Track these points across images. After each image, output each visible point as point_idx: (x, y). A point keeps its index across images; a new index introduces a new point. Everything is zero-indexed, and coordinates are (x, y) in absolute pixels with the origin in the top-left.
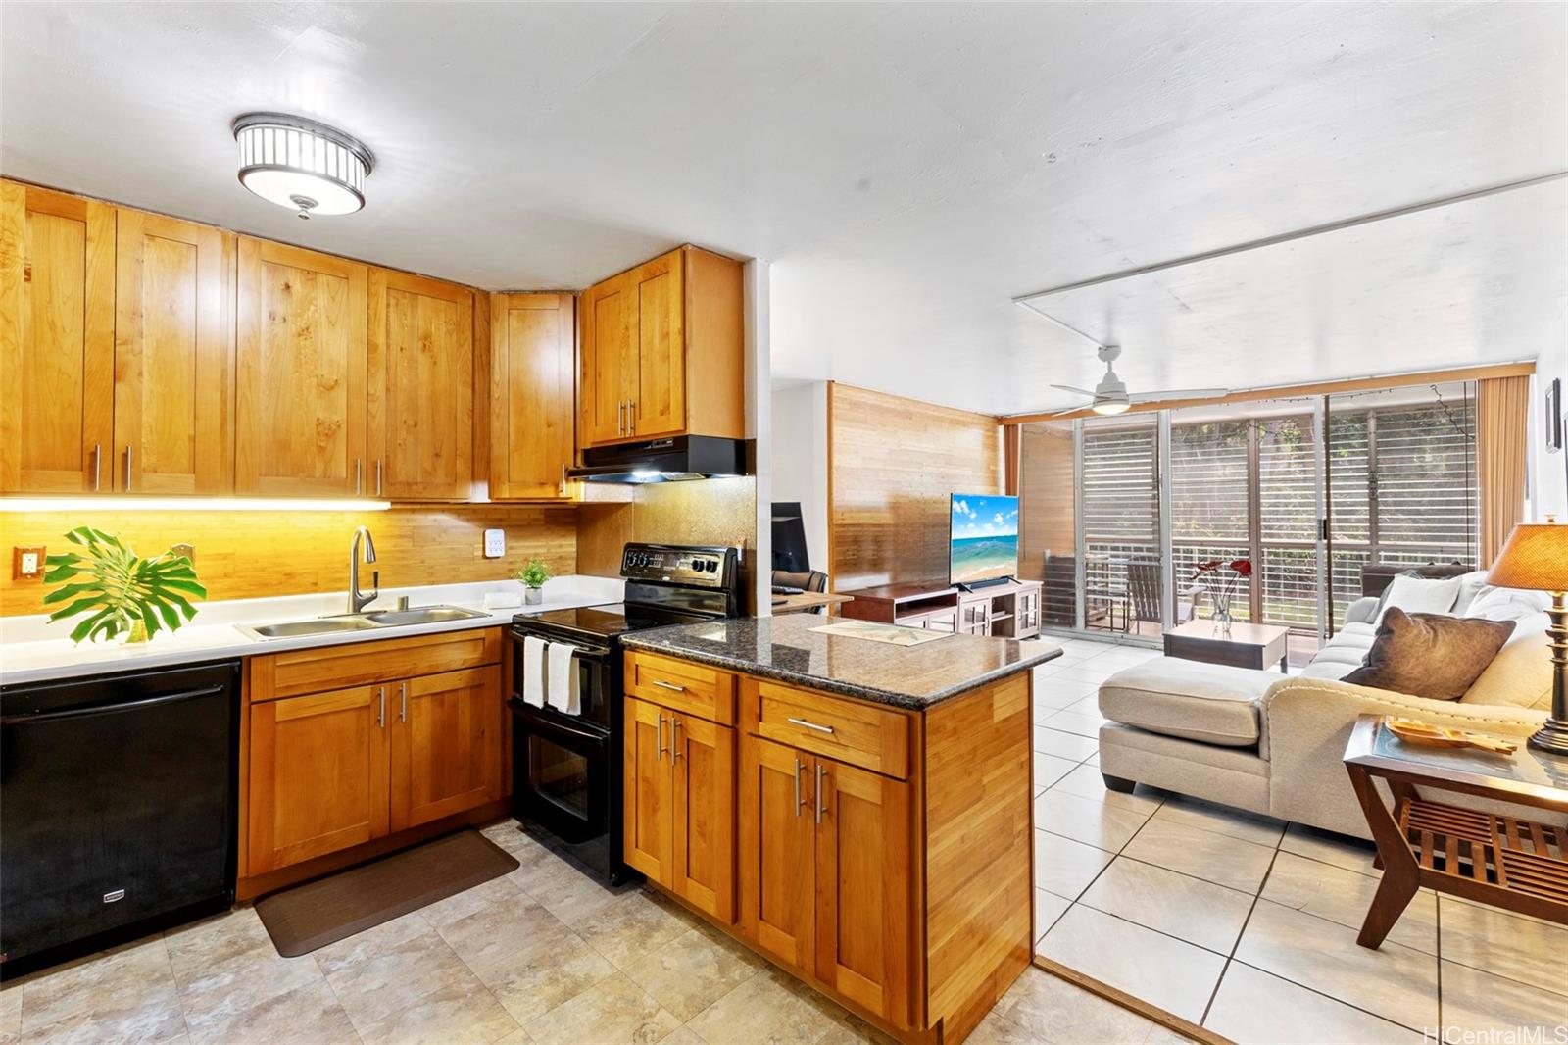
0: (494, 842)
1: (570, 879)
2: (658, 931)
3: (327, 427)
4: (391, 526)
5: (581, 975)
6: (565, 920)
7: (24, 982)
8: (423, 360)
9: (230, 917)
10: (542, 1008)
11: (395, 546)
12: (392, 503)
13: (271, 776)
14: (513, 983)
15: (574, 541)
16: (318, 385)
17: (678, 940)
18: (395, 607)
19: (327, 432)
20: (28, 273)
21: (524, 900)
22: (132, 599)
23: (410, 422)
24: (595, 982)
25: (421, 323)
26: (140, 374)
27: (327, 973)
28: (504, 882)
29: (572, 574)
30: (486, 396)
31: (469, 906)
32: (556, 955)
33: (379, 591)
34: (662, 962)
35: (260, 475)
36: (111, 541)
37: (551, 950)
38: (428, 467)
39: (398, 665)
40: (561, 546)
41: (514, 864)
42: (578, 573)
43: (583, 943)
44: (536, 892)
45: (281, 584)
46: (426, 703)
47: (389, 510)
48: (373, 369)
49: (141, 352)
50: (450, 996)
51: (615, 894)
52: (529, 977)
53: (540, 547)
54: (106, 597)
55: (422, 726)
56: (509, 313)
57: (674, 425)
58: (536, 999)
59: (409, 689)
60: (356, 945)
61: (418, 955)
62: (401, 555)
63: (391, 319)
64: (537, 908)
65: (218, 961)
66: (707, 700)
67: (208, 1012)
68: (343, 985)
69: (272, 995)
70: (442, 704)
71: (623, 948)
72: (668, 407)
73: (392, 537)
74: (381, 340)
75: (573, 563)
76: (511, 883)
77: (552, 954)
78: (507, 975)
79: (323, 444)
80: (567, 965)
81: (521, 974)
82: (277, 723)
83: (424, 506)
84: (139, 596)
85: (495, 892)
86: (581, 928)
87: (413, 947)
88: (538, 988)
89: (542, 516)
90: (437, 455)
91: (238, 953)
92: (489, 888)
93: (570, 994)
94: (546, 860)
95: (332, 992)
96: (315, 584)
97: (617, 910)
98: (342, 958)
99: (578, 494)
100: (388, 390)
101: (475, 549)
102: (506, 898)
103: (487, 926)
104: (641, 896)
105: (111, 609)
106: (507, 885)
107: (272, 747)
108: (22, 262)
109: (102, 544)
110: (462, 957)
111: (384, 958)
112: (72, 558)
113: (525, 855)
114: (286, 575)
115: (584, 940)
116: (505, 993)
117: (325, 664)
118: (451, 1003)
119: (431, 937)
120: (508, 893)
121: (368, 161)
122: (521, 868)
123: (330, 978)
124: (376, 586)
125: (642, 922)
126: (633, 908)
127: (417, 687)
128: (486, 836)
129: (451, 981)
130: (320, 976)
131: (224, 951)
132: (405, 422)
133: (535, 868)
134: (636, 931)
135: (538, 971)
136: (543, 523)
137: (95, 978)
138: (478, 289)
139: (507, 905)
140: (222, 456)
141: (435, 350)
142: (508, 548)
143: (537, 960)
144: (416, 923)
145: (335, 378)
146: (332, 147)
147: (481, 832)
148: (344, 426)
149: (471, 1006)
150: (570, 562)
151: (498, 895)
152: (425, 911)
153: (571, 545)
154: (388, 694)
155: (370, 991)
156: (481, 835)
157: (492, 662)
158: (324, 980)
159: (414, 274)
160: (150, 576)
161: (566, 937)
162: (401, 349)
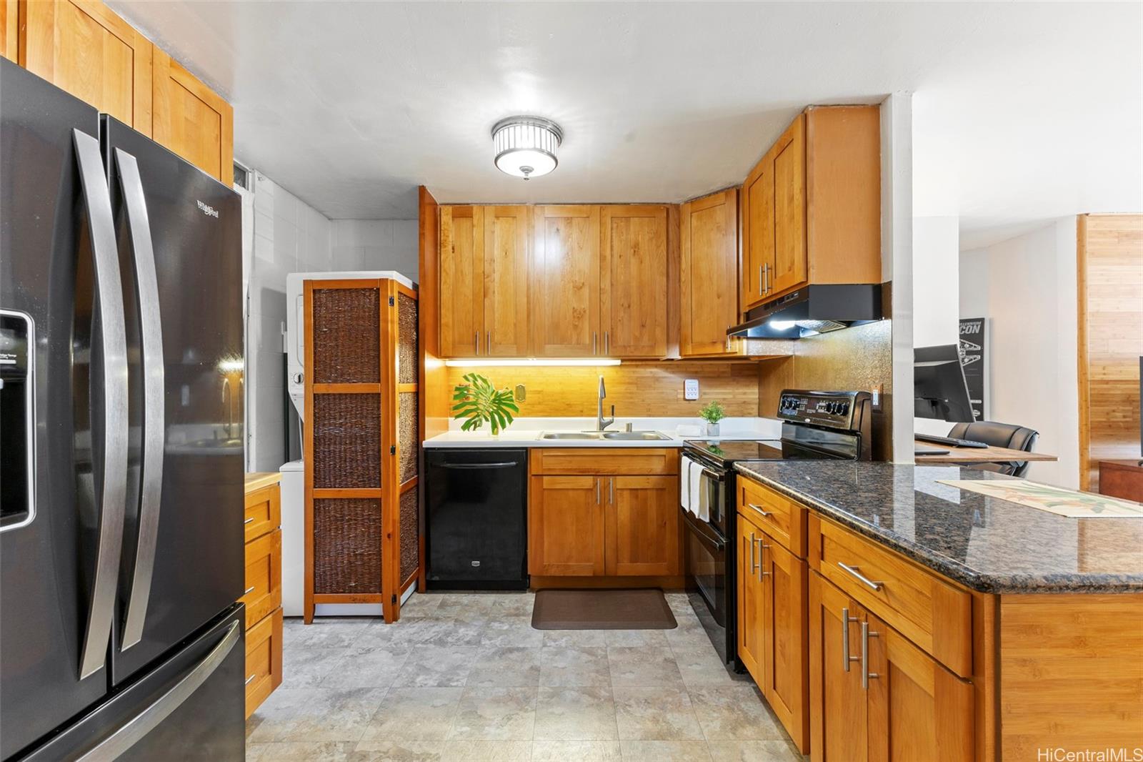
0: (669, 604)
1: (705, 652)
2: (753, 726)
3: (578, 312)
4: (623, 376)
5: (676, 726)
6: (686, 680)
7: (446, 593)
8: (633, 261)
9: (524, 595)
10: (638, 735)
11: (626, 390)
12: (622, 361)
13: (541, 520)
14: (630, 706)
15: (756, 390)
16: (574, 287)
17: (765, 742)
18: (623, 430)
19: (578, 315)
20: (453, 249)
21: (667, 652)
22: (488, 411)
23: (626, 305)
24: (683, 738)
25: (632, 236)
26: (494, 292)
27: (545, 645)
28: (661, 634)
29: (755, 416)
30: (677, 281)
31: (632, 640)
32: (667, 702)
33: (615, 418)
34: (743, 753)
35: (545, 344)
36: (484, 381)
37: (665, 697)
38: (637, 334)
39: (608, 466)
40: (745, 394)
41: (673, 624)
42: (760, 415)
43: (690, 704)
44: (677, 650)
45: (565, 409)
46: (626, 494)
47: (621, 365)
48: (603, 273)
49: (494, 281)
50: (593, 695)
51: (733, 678)
52: (642, 708)
53: (729, 393)
54: (478, 409)
55: (624, 510)
56: (691, 216)
57: (799, 278)
58: (638, 726)
59: (615, 483)
60: (564, 636)
61: (590, 658)
62: (629, 395)
63: (614, 237)
64: (673, 662)
65: (508, 615)
66: (785, 528)
67: (490, 640)
68: (547, 656)
69: (516, 645)
70: (637, 497)
71: (716, 725)
72: (793, 263)
73: (625, 383)
74: (608, 253)
75: (756, 407)
76: (665, 637)
77: (665, 699)
78: (629, 699)
79: (577, 323)
80: (670, 714)
81: (638, 703)
82: (544, 489)
83: (644, 363)
84: (491, 410)
85: (652, 638)
86: (694, 691)
87: (590, 652)
88: (643, 719)
89: (729, 370)
90: (643, 326)
91: (517, 615)
92: (650, 634)
93: (661, 736)
94: (696, 631)
95: (541, 658)
96: (582, 411)
97: (728, 692)
98: (555, 641)
99: (741, 350)
100: (612, 285)
101: (678, 393)
102: (656, 645)
103: (636, 659)
104: (752, 689)
105: (478, 416)
106: (662, 637)
107: (542, 503)
108: (451, 243)
109: (479, 382)
110: (611, 672)
111: (573, 651)
112: (466, 388)
113: (684, 622)
114: (568, 405)
115: (692, 702)
116: (622, 711)
117: (568, 458)
118: (590, 699)
119: (602, 650)
120: (660, 643)
121: (558, 133)
122: (676, 629)
123: (545, 649)
124: (613, 415)
125: (742, 710)
126: (742, 696)
127: (620, 482)
128: (666, 599)
129: (597, 684)
130: (540, 645)
131: (512, 611)
132: (623, 305)
133: (685, 633)
134: (734, 716)
135: (650, 708)
136: (730, 375)
137: (466, 602)
138: (671, 204)
139: (654, 650)
140: (528, 335)
141: (642, 253)
142: (701, 394)
143: (653, 699)
144: (599, 638)
145: (582, 281)
146: (537, 129)
147: (665, 595)
148: (587, 312)
149: (599, 706)
150: (753, 406)
151: (653, 641)
152: (608, 632)
153: (753, 393)
154: (603, 484)
155: (556, 667)
156: (664, 596)
157: (671, 473)
158: (541, 649)
159: (629, 204)
160: (499, 400)
161: (680, 692)
162: (620, 256)
